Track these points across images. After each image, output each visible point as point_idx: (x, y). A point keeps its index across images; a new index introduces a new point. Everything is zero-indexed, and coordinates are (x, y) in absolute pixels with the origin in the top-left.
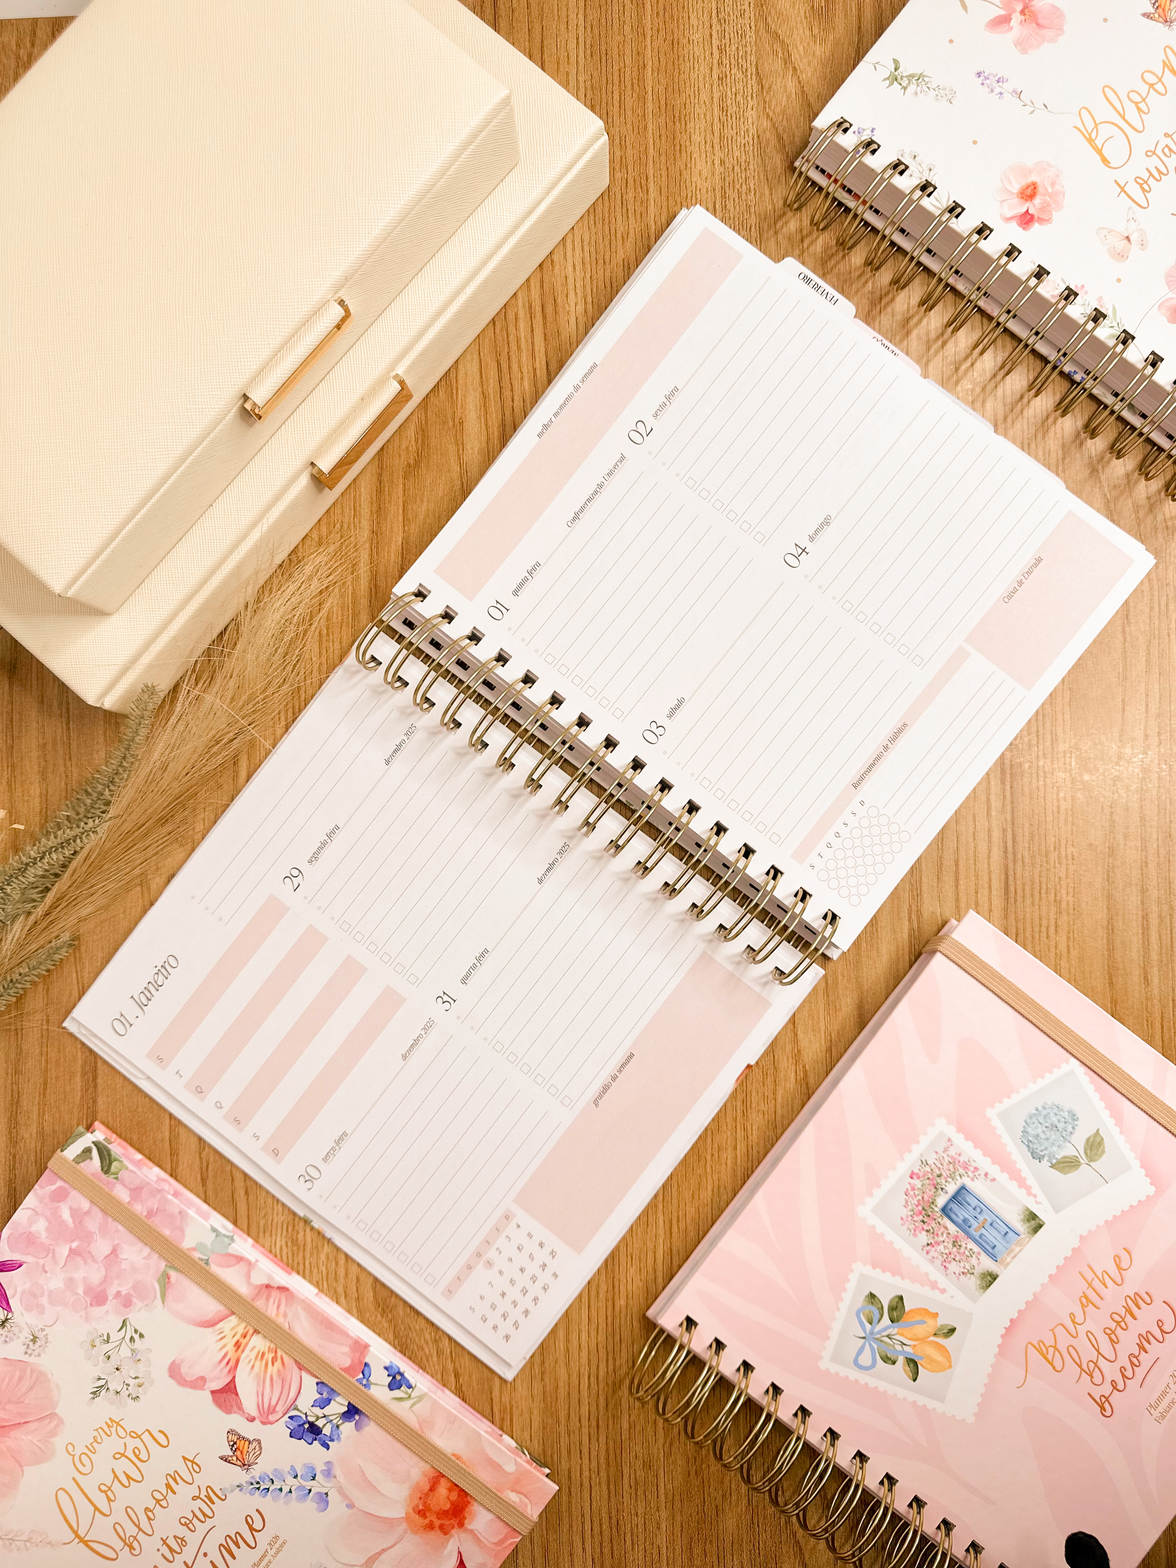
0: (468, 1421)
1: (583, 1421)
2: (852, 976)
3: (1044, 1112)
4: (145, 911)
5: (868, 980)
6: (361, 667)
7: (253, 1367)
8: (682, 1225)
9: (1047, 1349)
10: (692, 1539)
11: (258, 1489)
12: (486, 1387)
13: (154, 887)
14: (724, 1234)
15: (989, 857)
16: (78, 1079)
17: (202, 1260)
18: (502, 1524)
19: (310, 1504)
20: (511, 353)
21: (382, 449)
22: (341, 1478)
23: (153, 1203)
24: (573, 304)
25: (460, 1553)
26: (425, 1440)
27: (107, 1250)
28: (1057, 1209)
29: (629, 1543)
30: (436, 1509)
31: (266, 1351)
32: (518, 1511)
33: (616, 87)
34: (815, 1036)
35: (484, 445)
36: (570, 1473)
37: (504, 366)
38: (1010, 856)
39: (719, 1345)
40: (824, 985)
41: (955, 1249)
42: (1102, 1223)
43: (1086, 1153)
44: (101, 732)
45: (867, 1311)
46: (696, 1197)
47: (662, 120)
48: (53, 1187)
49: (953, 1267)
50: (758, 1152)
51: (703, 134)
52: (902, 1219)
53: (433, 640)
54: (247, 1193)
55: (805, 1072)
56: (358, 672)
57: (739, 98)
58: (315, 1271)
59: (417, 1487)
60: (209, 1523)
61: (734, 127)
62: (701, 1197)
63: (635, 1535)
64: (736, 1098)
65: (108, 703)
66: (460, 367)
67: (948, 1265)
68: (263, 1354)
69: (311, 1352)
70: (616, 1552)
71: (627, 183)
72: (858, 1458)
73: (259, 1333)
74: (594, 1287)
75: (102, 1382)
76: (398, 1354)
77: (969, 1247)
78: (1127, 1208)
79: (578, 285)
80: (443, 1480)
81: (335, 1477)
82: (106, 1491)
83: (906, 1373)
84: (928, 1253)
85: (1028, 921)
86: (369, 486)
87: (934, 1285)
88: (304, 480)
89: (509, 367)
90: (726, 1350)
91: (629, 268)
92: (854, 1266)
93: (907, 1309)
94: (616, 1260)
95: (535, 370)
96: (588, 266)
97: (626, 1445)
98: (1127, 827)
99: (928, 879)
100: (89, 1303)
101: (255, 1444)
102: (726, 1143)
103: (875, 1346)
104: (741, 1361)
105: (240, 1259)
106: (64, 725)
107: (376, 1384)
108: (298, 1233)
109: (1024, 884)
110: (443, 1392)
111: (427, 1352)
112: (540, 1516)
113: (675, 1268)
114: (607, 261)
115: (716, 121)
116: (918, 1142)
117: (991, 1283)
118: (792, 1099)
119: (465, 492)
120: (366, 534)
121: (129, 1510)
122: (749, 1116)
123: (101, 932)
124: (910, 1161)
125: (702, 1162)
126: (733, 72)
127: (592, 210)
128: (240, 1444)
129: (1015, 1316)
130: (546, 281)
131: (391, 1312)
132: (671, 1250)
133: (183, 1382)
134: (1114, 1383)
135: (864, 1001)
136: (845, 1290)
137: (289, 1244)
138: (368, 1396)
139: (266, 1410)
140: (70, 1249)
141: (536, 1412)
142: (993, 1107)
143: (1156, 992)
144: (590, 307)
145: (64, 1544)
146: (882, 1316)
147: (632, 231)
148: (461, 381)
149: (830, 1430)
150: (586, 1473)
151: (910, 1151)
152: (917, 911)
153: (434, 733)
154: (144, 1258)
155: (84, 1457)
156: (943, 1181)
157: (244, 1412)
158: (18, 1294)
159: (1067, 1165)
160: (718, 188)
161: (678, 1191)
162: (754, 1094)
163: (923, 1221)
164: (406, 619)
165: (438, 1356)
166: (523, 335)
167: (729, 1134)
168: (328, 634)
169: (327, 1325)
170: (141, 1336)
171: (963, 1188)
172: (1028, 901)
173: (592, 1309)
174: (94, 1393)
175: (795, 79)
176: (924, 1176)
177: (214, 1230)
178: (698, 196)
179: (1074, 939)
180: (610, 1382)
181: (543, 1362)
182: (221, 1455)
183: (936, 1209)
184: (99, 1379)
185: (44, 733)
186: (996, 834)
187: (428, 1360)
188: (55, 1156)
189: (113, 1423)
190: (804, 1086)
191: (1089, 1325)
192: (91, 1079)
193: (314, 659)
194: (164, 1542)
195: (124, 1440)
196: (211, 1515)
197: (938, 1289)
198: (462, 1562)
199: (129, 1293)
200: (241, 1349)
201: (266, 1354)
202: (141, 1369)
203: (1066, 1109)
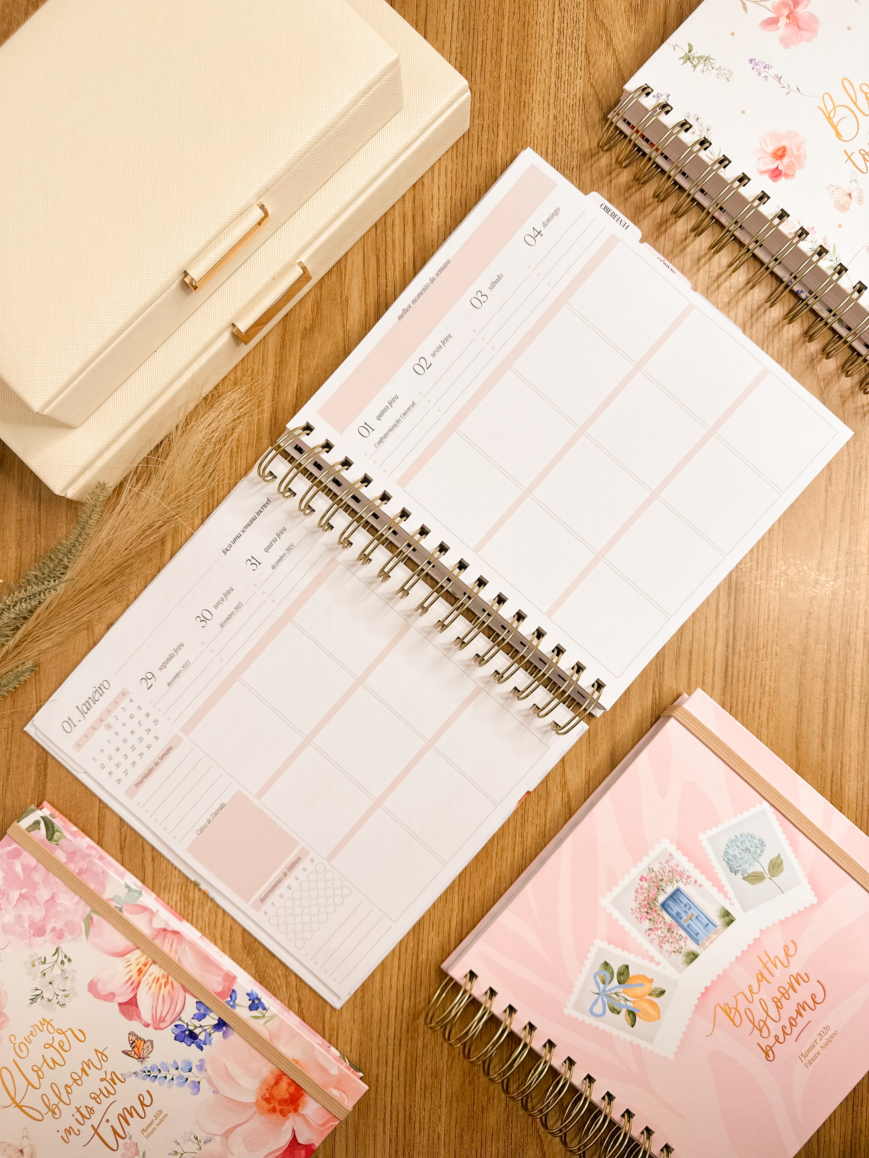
0: (305, 1036)
1: (389, 1040)
2: (608, 730)
3: (741, 839)
4: (90, 649)
5: (619, 733)
6: (261, 479)
7: (150, 988)
8: (471, 903)
9: (730, 1010)
10: (463, 1129)
12: (320, 1011)
13: (97, 631)
14: (502, 912)
15: (715, 649)
16: (33, 770)
17: (117, 908)
18: (325, 1111)
19: (187, 1089)
20: (388, 250)
21: (286, 315)
22: (210, 1071)
23: (83, 864)
24: (436, 216)
25: (294, 1130)
26: (273, 1048)
27: (47, 896)
28: (745, 909)
29: (417, 1130)
30: (278, 1098)
31: (161, 976)
32: (338, 1103)
33: (479, 54)
34: (578, 771)
35: (363, 318)
36: (377, 1076)
37: (382, 259)
38: (730, 650)
39: (492, 993)
40: (587, 735)
41: (669, 934)
42: (777, 922)
43: (769, 870)
44: (64, 513)
45: (601, 975)
46: (483, 883)
47: (512, 82)
48: (10, 848)
49: (667, 947)
50: (531, 854)
51: (542, 95)
52: (632, 909)
53: (316, 462)
54: (153, 860)
55: (569, 797)
56: (258, 483)
57: (571, 69)
58: (200, 920)
59: (265, 1081)
60: (112, 1098)
61: (566, 91)
62: (487, 883)
63: (422, 1124)
64: (517, 813)
65: (70, 494)
66: (349, 258)
67: (663, 945)
68: (158, 979)
69: (194, 980)
70: (407, 1135)
71: (483, 127)
72: (587, 1080)
73: (156, 963)
74: (404, 944)
75: (38, 992)
76: (258, 984)
77: (679, 933)
78: (796, 912)
79: (441, 202)
80: (284, 1078)
81: (206, 1070)
82: (37, 1070)
83: (627, 1021)
84: (649, 935)
85: (740, 698)
86: (275, 343)
87: (652, 959)
88: (226, 336)
89: (386, 261)
90: (497, 996)
91: (480, 192)
92: (595, 942)
93: (631, 975)
94: (421, 926)
95: (404, 264)
96: (449, 188)
97: (420, 1059)
98: (818, 635)
99: (669, 663)
100: (32, 934)
101: (149, 1043)
102: (508, 846)
103: (606, 1000)
104: (507, 1005)
105: (145, 909)
106: (37, 508)
107: (240, 1006)
108: (189, 891)
109: (739, 671)
110: (289, 1013)
111: (279, 983)
112: (354, 1107)
113: (464, 933)
114: (464, 186)
115: (553, 85)
116: (647, 855)
117: (693, 960)
118: (558, 817)
119: (346, 353)
120: (270, 378)
121: (53, 1085)
122: (526, 827)
123: (56, 662)
124: (641, 868)
125: (489, 859)
126: (568, 49)
127: (455, 147)
128: (138, 1043)
129: (709, 984)
130: (417, 197)
131: (254, 953)
132: (462, 920)
133: (98, 996)
134: (777, 1038)
135: (616, 749)
136: (587, 958)
137: (182, 899)
138: (234, 1014)
139: (158, 1019)
140: (20, 894)
141: (356, 1032)
142: (704, 833)
143: (829, 756)
144: (449, 219)
145: (5, 1107)
146: (612, 978)
147: (484, 165)
148: (348, 268)
149: (569, 1059)
150: (389, 1078)
151: (641, 861)
152: (659, 686)
153: (312, 533)
154: (74, 904)
155: (22, 1045)
156: (664, 884)
157: (142, 1020)
159: (755, 878)
160: (551, 136)
161: (470, 878)
162: (530, 811)
163: (647, 913)
164: (297, 445)
165: (287, 988)
166: (397, 237)
167: (510, 839)
168: (237, 452)
169: (206, 960)
170: (69, 960)
171: (678, 890)
172: (741, 684)
173: (402, 960)
174: (32, 999)
175: (614, 58)
176: (650, 880)
177: (127, 887)
178: (536, 142)
179: (773, 714)
180: (411, 1014)
181: (363, 996)
182: (123, 1050)
183: (657, 904)
184: (37, 990)
185: (21, 511)
186: (722, 633)
187: (279, 990)
188: (13, 825)
189: (45, 1022)
190: (567, 808)
191: (763, 995)
192: (43, 770)
193: (226, 470)
194: (78, 1110)
195: (52, 1035)
196: (113, 1093)
197: (655, 962)
198: (295, 1137)
199: (62, 929)
200: (142, 974)
201: (161, 979)
202: (68, 984)
203: (757, 838)
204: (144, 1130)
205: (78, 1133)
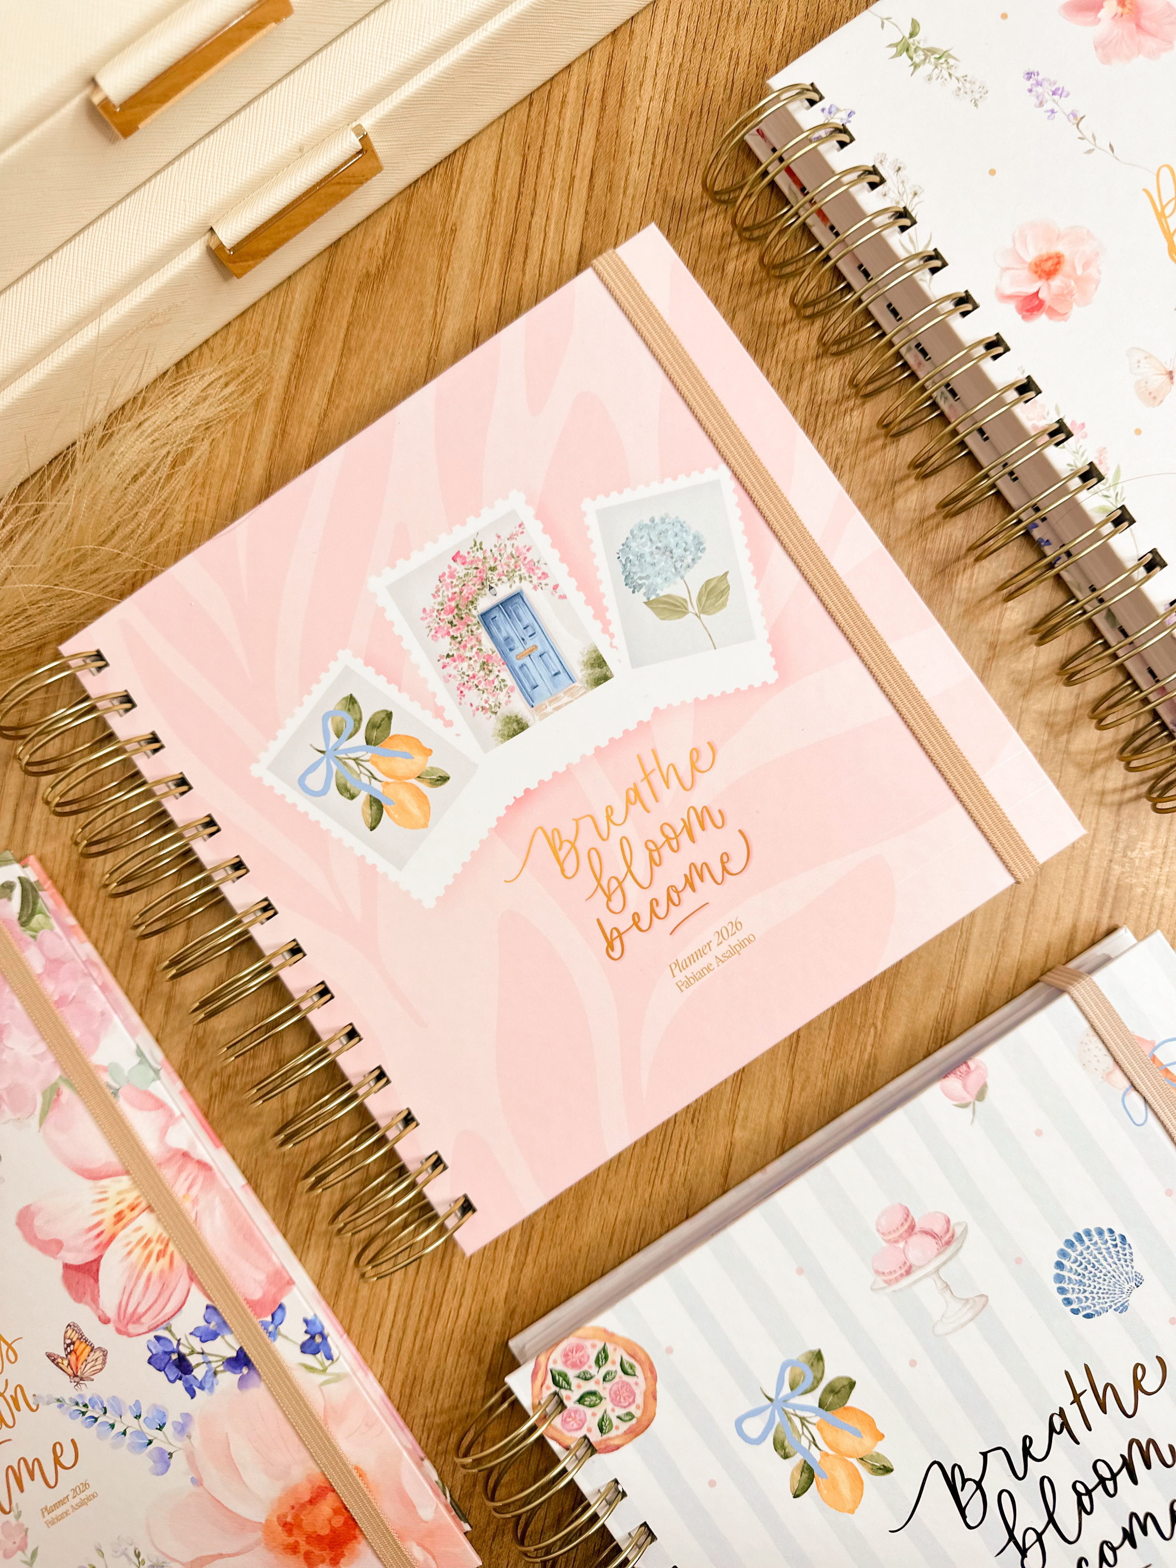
3: (661, 527)
9: (561, 842)
28: (636, 662)
39: (128, 703)
41: (482, 673)
42: (690, 700)
43: (699, 599)
45: (338, 718)
49: (472, 696)
52: (424, 610)
67: (466, 692)
72: (260, 906)
77: (503, 675)
78: (730, 690)
83: (364, 815)
84: (444, 667)
87: (439, 712)
90: (135, 711)
92: (340, 654)
93: (392, 732)
103: (335, 768)
104: (149, 733)
116: (478, 515)
117: (515, 733)
124: (459, 536)
129: (533, 786)
134: (636, 919)
136: (318, 681)
142: (594, 499)
146: (356, 731)
149: (238, 859)
151: (463, 524)
156: (496, 578)
159: (669, 608)
163: (451, 623)
176: (472, 563)
183: (474, 612)
191: (628, 830)
197: (443, 718)
203: (692, 532)
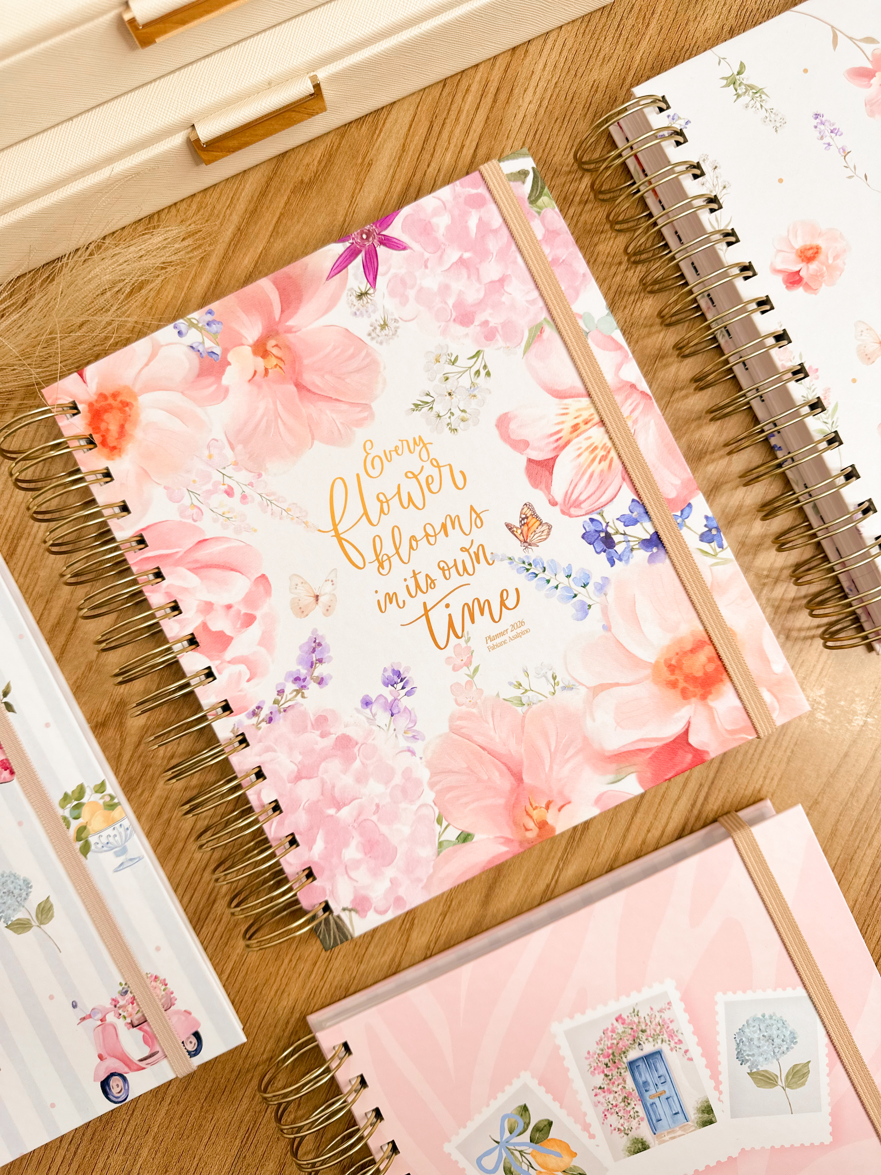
7: (579, 455)
11: (528, 570)
17: (583, 330)
18: (744, 715)
19: (570, 608)
22: (611, 598)
25: (689, 723)
27: (496, 276)
30: (687, 671)
31: (600, 446)
32: (767, 711)
48: (474, 191)
59: (680, 641)
60: (466, 579)
68: (596, 448)
73: (603, 425)
75: (428, 399)
80: (709, 648)
81: (605, 594)
82: (383, 501)
100: (453, 317)
101: (545, 527)
105: (618, 348)
107: (689, 528)
121: (396, 529)
128: (532, 521)
133: (506, 437)
138: (677, 534)
139: (571, 501)
140: (461, 258)
145: (319, 530)
154: (527, 301)
155: (377, 460)
157: (550, 493)
158: (389, 275)
170: (488, 374)
174: (416, 405)
182: (508, 522)
184: (428, 395)
188: (491, 162)
189: (420, 442)
194: (415, 575)
195: (423, 463)
196: (471, 573)
198: (686, 732)
199: (496, 328)
200: (576, 433)
201: (599, 450)
202: (472, 406)
204: (490, 638)
205: (401, 605)
